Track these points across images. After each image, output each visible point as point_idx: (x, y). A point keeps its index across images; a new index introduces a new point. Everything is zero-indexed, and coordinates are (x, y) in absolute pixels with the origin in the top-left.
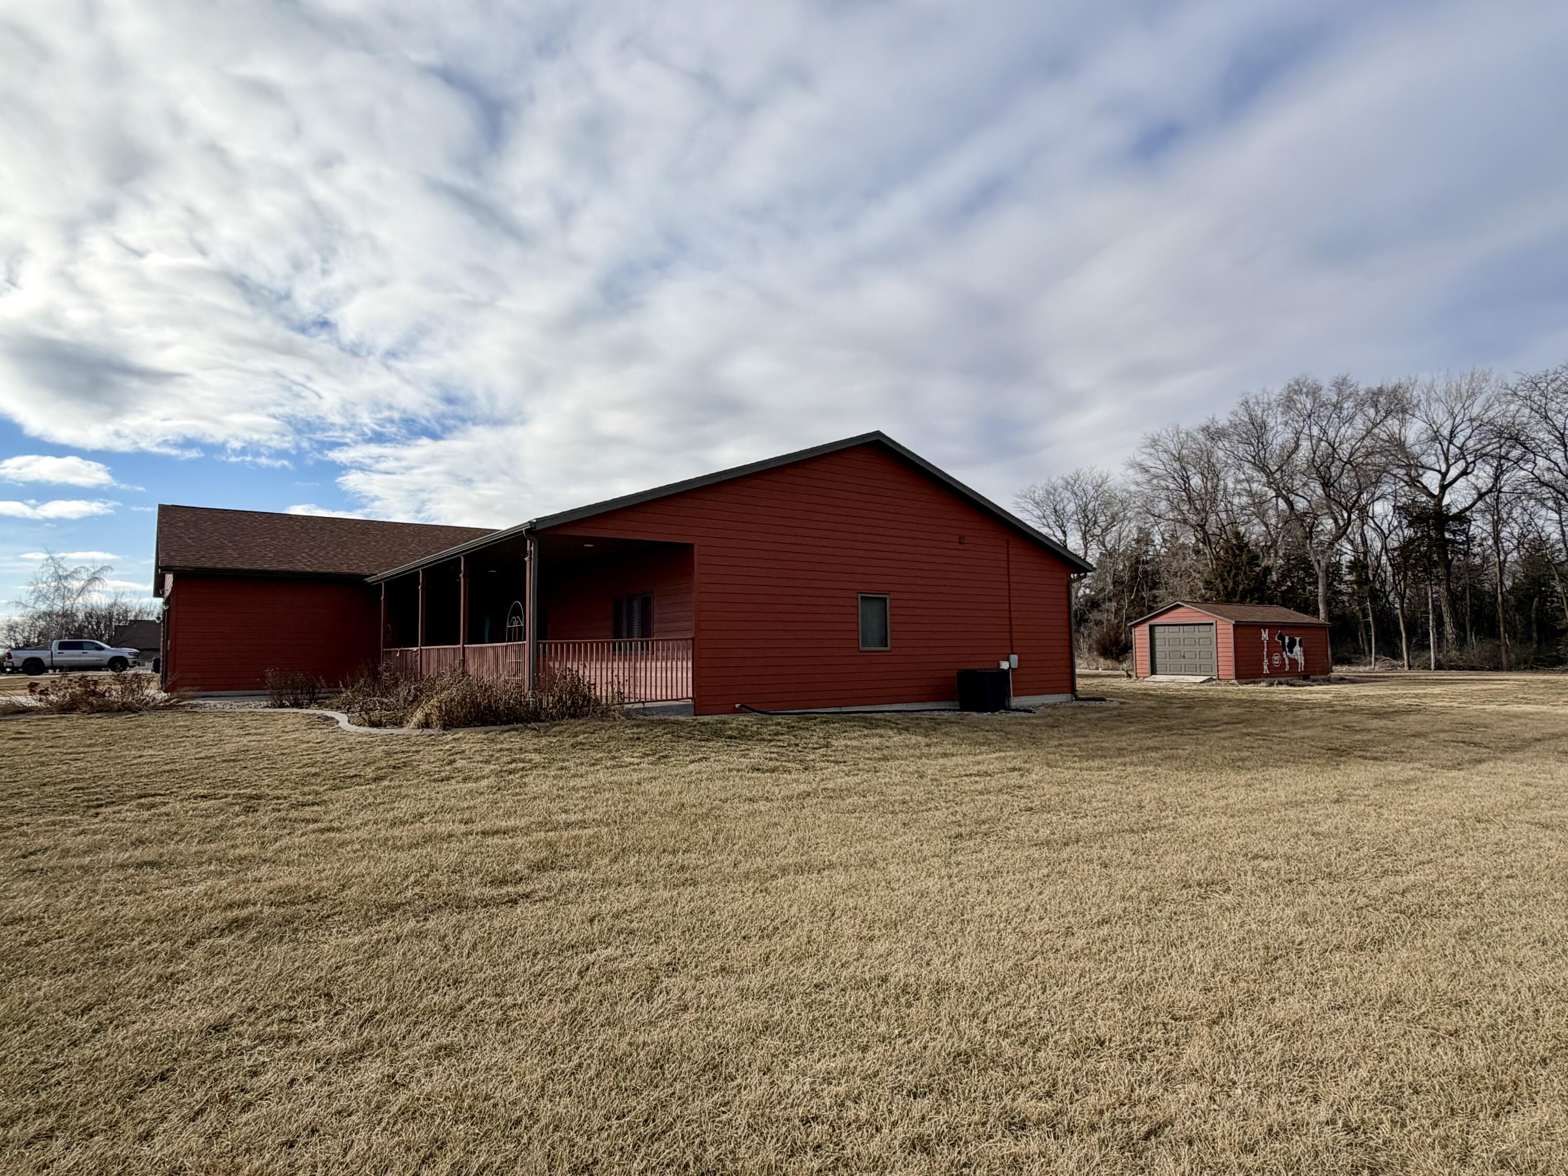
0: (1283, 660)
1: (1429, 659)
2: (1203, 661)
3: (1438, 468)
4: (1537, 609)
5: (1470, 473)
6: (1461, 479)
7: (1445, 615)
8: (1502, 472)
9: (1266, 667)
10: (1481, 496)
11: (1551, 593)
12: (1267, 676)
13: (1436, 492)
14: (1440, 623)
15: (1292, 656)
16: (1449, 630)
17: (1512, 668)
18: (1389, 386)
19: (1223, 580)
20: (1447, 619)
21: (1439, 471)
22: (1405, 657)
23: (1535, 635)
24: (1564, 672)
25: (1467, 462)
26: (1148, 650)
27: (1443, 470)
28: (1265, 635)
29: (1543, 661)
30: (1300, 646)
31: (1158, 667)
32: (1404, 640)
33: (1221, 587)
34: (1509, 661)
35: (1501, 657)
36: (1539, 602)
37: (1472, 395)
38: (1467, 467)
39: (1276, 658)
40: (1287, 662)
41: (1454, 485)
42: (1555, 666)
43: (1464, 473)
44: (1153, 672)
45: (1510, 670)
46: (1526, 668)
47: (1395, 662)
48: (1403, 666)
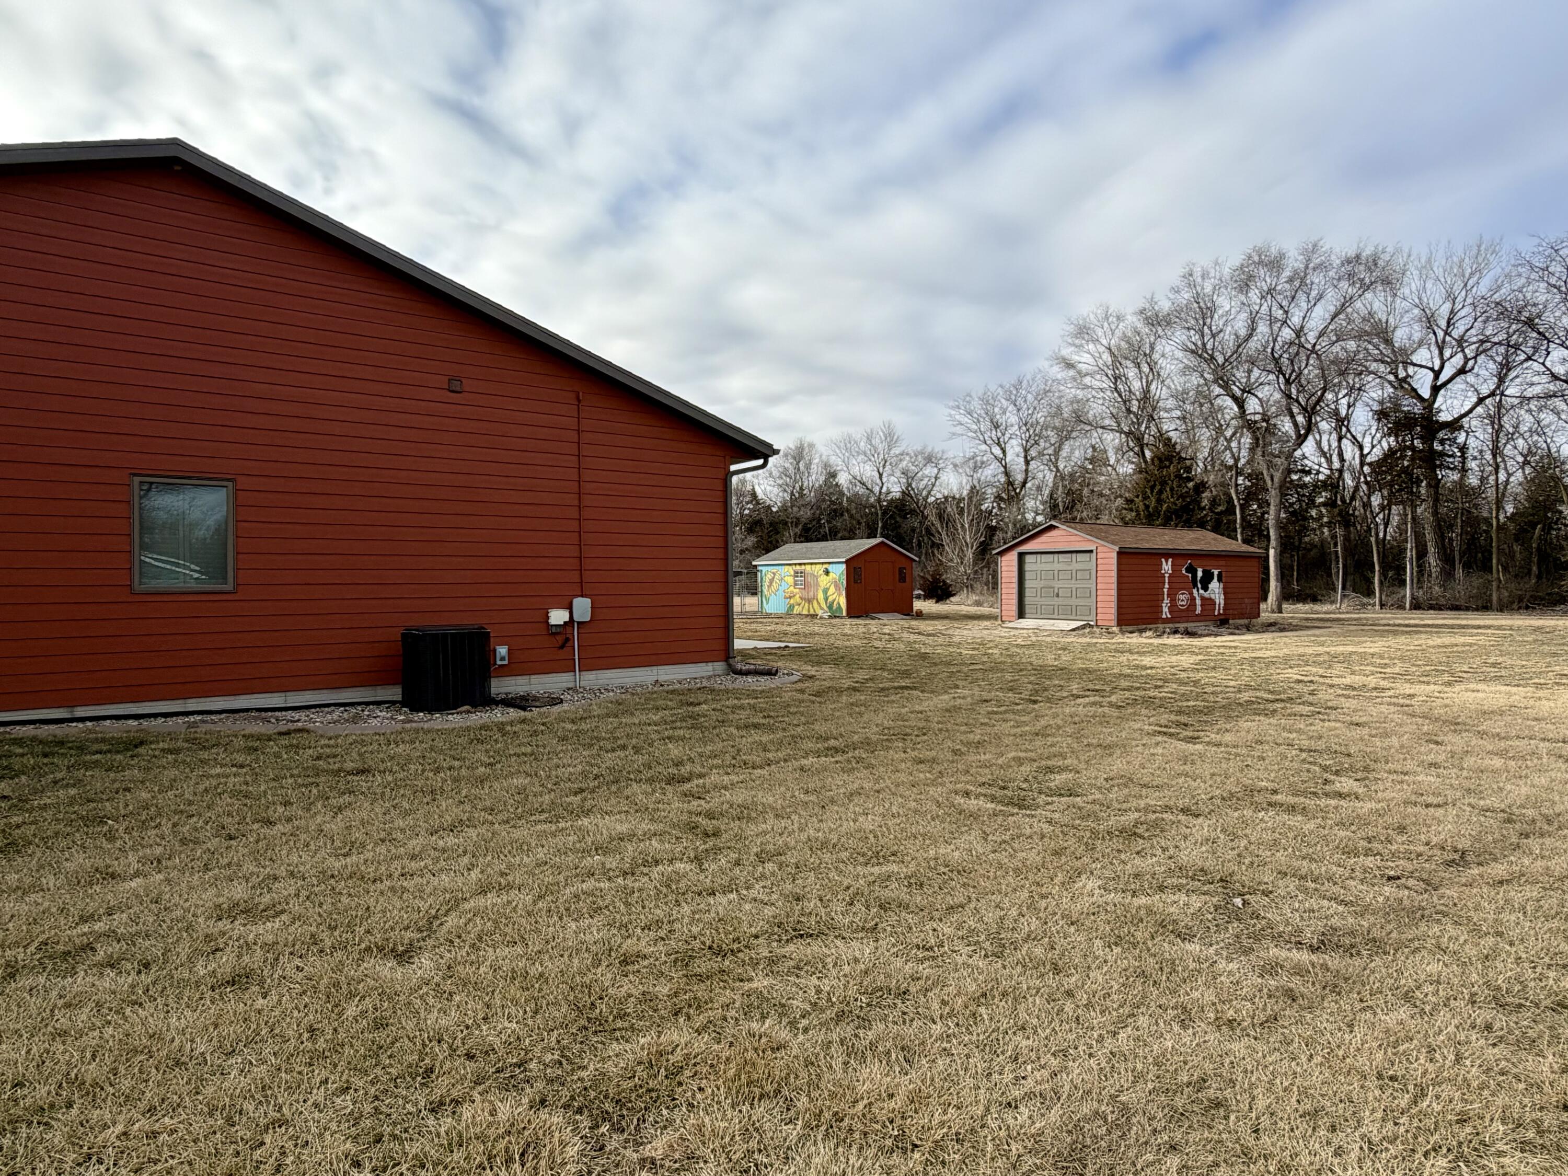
0: (1193, 599)
1: (1405, 596)
2: (1081, 602)
3: (1430, 365)
4: (1540, 538)
5: (1470, 371)
6: (1458, 379)
7: (1429, 544)
8: (1509, 370)
9: (1165, 610)
10: (1481, 401)
11: (1558, 519)
12: (1166, 621)
13: (1426, 393)
14: (1422, 554)
15: (1206, 595)
16: (1432, 560)
17: (1504, 607)
18: (1367, 252)
19: (1146, 498)
20: (1431, 549)
21: (1432, 369)
22: (1377, 595)
23: (1535, 568)
24: (1566, 613)
25: (1465, 357)
26: (1015, 585)
27: (1436, 368)
28: (1167, 567)
29: (1542, 599)
30: (1220, 580)
31: (1028, 609)
32: (1377, 574)
33: (1142, 507)
34: (1500, 600)
35: (1491, 595)
36: (1543, 530)
37: (1478, 271)
38: (1466, 363)
39: (1182, 597)
40: (1198, 602)
41: (1449, 386)
42: (1555, 605)
43: (1462, 371)
44: (1021, 614)
45: (1501, 611)
46: (1520, 608)
47: (1365, 600)
48: (1374, 605)
